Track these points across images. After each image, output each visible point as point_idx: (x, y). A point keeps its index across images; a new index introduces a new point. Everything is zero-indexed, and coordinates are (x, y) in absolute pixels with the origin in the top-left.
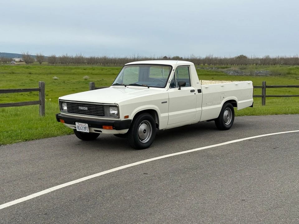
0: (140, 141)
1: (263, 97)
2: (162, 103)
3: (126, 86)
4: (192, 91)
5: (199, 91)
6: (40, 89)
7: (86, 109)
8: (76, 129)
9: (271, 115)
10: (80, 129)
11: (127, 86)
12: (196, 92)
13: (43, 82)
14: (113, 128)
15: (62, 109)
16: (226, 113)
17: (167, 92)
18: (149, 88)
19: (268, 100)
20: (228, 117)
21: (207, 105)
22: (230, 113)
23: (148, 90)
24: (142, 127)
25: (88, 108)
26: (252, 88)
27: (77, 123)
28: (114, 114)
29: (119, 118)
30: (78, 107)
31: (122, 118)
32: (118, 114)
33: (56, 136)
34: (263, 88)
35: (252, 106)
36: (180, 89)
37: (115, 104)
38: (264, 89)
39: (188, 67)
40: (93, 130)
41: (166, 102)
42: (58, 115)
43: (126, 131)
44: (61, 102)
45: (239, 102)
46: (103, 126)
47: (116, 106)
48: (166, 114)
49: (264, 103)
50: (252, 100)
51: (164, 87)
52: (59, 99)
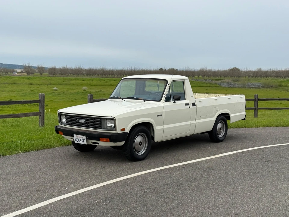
0: (136, 153)
1: (256, 109)
2: (158, 116)
3: (122, 100)
4: (187, 104)
5: (194, 104)
6: (40, 101)
7: (84, 121)
8: (74, 141)
9: (263, 127)
10: (78, 141)
11: (124, 100)
12: (191, 105)
13: (43, 94)
14: (110, 140)
15: (60, 121)
16: (219, 126)
17: (162, 105)
18: (145, 101)
19: (260, 112)
20: (221, 130)
21: (201, 118)
22: (224, 126)
23: (144, 104)
24: (138, 139)
25: (86, 121)
26: (244, 102)
27: (75, 135)
28: (111, 126)
29: (116, 130)
30: (77, 120)
31: (119, 131)
32: (115, 127)
33: (55, 147)
34: (255, 100)
35: (244, 119)
36: (175, 103)
37: (112, 117)
38: (256, 102)
39: (183, 81)
40: (91, 142)
41: (161, 115)
42: (58, 127)
43: (122, 143)
44: (60, 115)
45: (232, 115)
46: (100, 139)
47: (113, 119)
48: (161, 127)
49: (256, 115)
50: (245, 113)
51: (160, 101)
52: (58, 112)
